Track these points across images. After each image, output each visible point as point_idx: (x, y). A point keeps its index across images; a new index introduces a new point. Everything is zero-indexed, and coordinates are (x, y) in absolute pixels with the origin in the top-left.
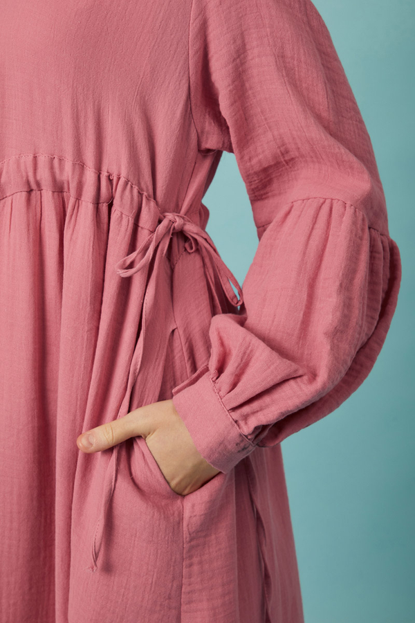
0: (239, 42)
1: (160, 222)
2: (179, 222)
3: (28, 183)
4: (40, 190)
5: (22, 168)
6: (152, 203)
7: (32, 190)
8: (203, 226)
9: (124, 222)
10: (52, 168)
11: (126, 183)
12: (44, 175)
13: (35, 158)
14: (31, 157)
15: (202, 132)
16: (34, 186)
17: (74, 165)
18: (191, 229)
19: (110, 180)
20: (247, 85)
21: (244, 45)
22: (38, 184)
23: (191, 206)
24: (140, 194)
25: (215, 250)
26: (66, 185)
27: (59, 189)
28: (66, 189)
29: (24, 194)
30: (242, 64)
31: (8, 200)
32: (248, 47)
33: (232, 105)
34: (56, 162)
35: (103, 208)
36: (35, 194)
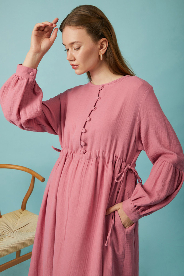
0: (147, 126)
1: (126, 166)
2: (130, 167)
3: (97, 156)
4: (99, 158)
5: (96, 153)
6: (125, 163)
7: (97, 158)
8: (134, 168)
9: (118, 167)
10: (103, 153)
11: (120, 158)
12: (101, 155)
13: (99, 151)
14: (98, 151)
15: (138, 146)
16: (98, 157)
17: (108, 153)
18: (132, 169)
19: (116, 157)
20: (148, 136)
21: (148, 127)
22: (99, 157)
23: (133, 164)
24: (122, 161)
25: (137, 173)
26: (105, 158)
27: (104, 158)
28: (105, 159)
29: (96, 159)
30: (148, 131)
31: (92, 160)
32: (149, 128)
33: (144, 141)
34: (104, 152)
35: (114, 163)
36: (98, 159)
